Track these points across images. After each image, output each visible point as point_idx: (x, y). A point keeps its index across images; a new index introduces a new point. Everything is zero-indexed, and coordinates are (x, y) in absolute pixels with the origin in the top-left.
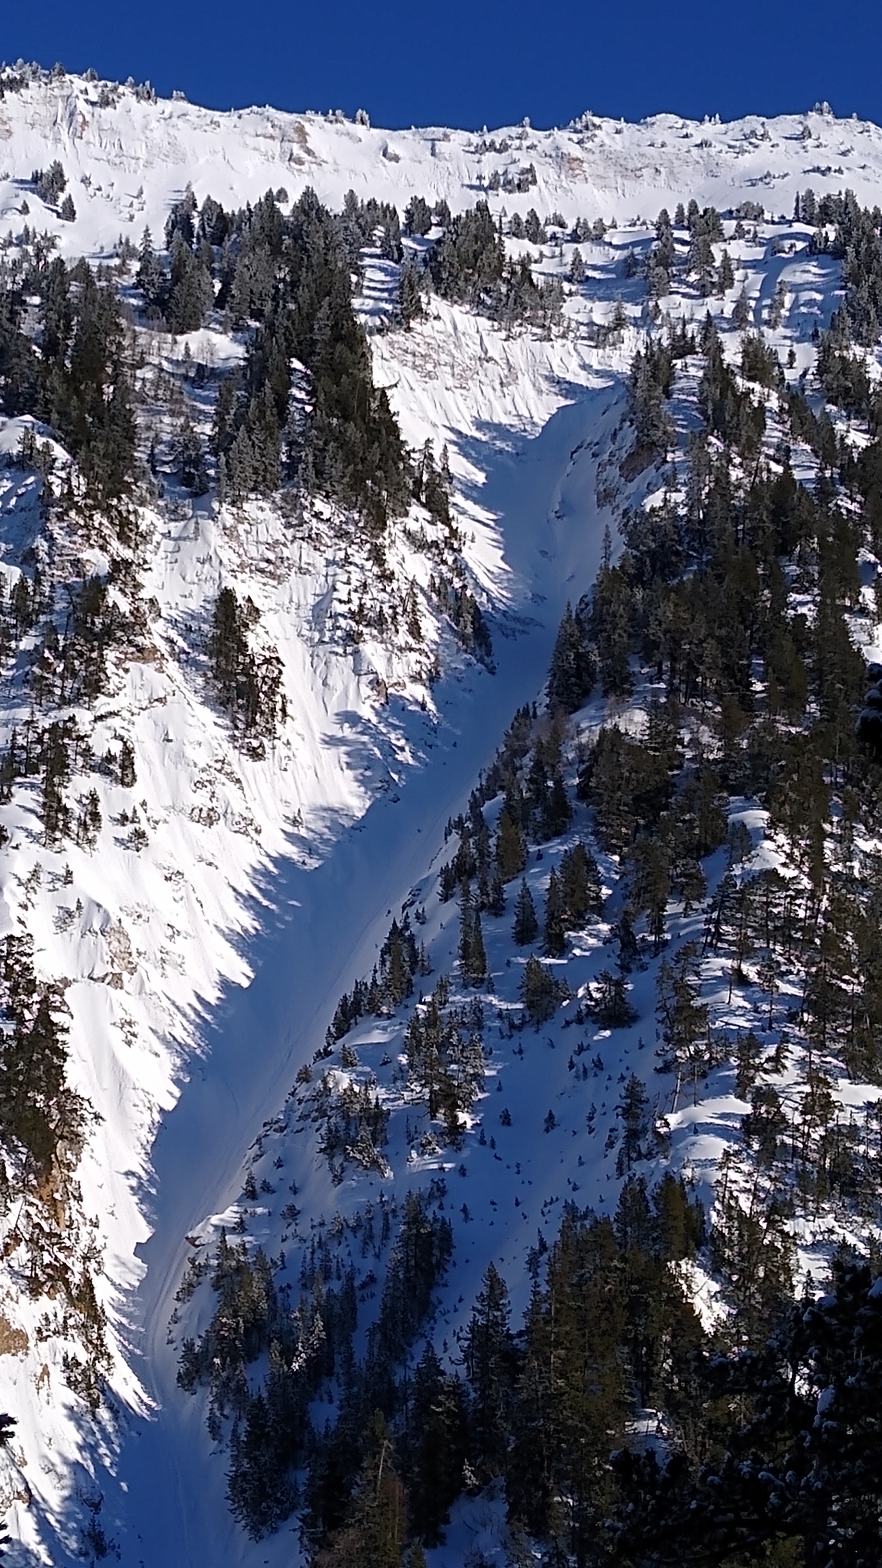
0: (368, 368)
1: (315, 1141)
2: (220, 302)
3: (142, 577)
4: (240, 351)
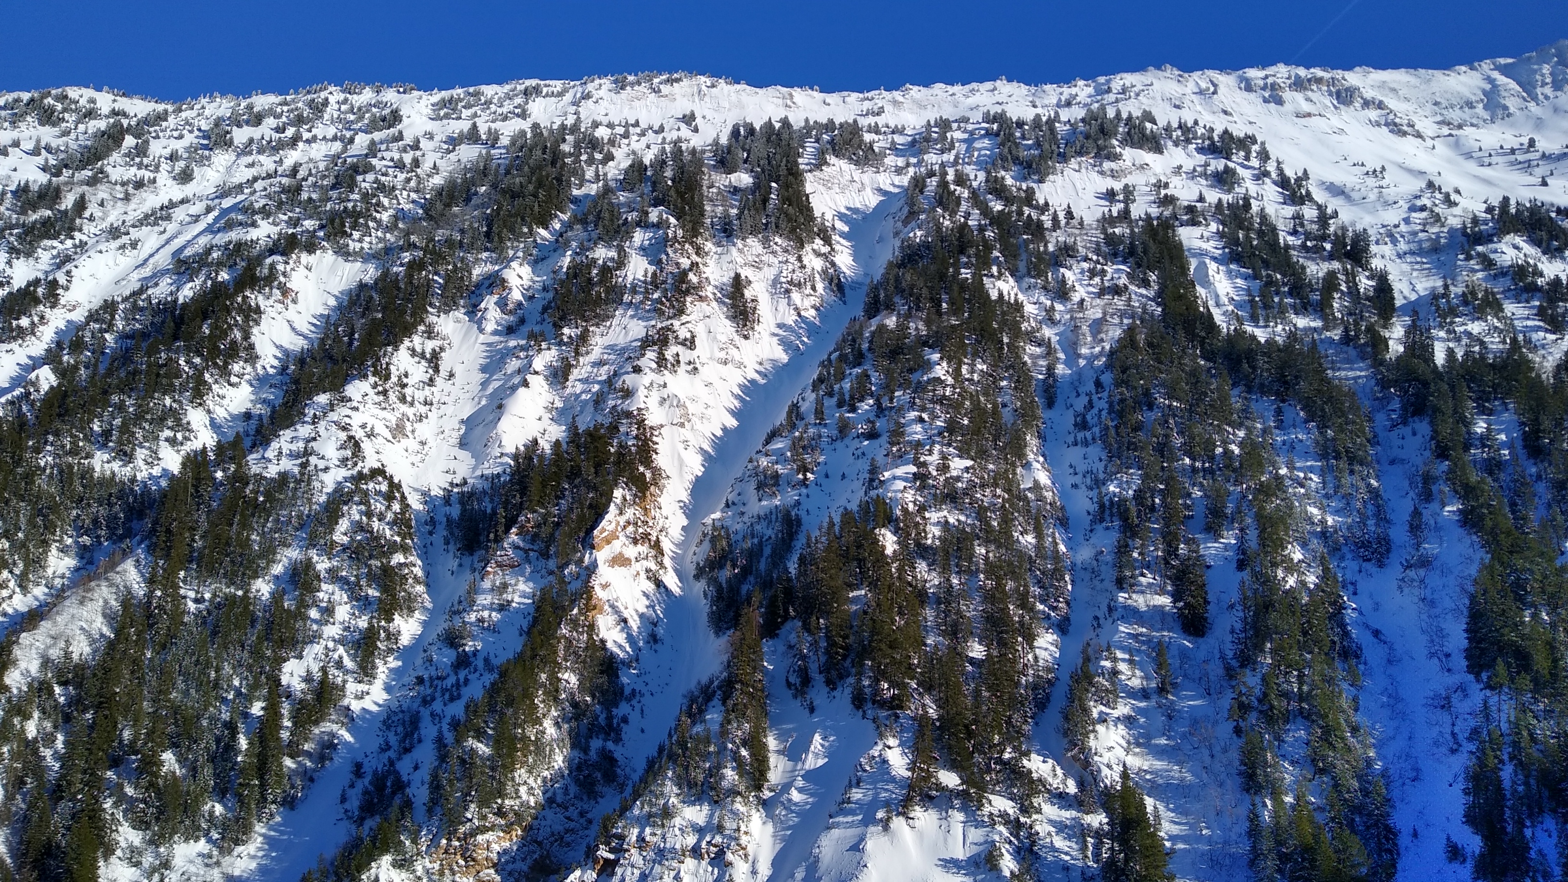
0: (803, 185)
1: (753, 485)
2: (745, 161)
3: (705, 269)
4: (751, 180)
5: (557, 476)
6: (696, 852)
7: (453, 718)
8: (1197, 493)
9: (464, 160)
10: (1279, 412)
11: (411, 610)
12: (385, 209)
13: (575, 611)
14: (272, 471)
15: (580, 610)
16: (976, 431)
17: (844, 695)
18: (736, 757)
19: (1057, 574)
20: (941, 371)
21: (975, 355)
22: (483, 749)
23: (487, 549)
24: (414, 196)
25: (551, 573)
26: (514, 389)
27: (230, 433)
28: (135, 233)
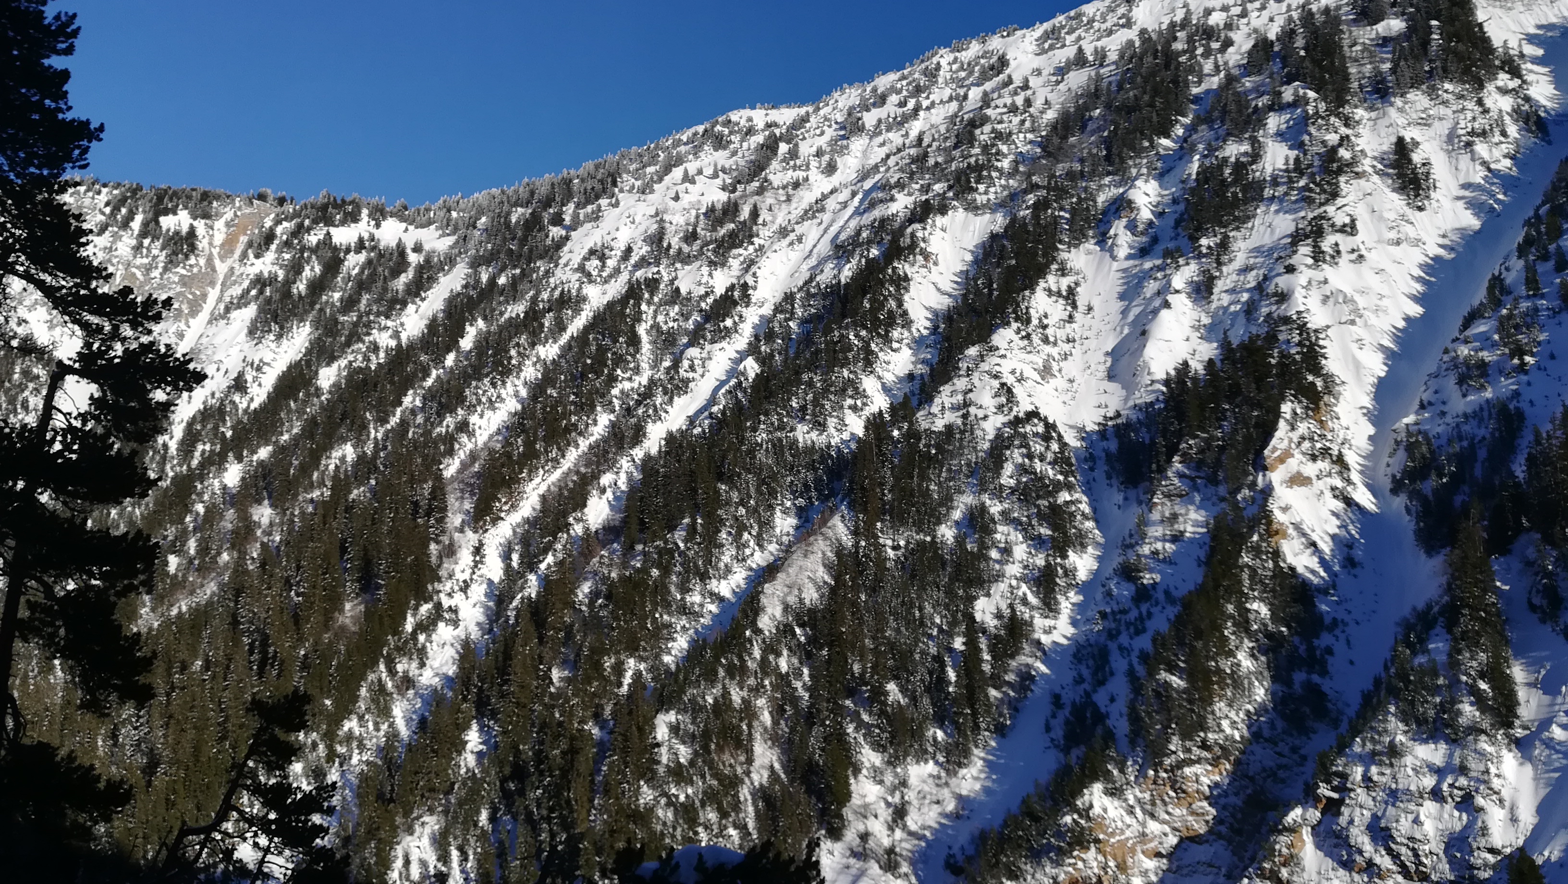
1: (1453, 379)
2: (1394, 6)
3: (1359, 141)
4: (1404, 25)
5: (1214, 396)
6: (1438, 793)
7: (1142, 651)
9: (1074, 87)
11: (1084, 546)
12: (1005, 156)
13: (1255, 538)
14: (939, 425)
15: (1260, 535)
18: (1473, 691)
22: (1176, 681)
23: (1151, 480)
24: (1030, 136)
25: (1223, 499)
26: (1155, 312)
27: (900, 395)
28: (799, 229)
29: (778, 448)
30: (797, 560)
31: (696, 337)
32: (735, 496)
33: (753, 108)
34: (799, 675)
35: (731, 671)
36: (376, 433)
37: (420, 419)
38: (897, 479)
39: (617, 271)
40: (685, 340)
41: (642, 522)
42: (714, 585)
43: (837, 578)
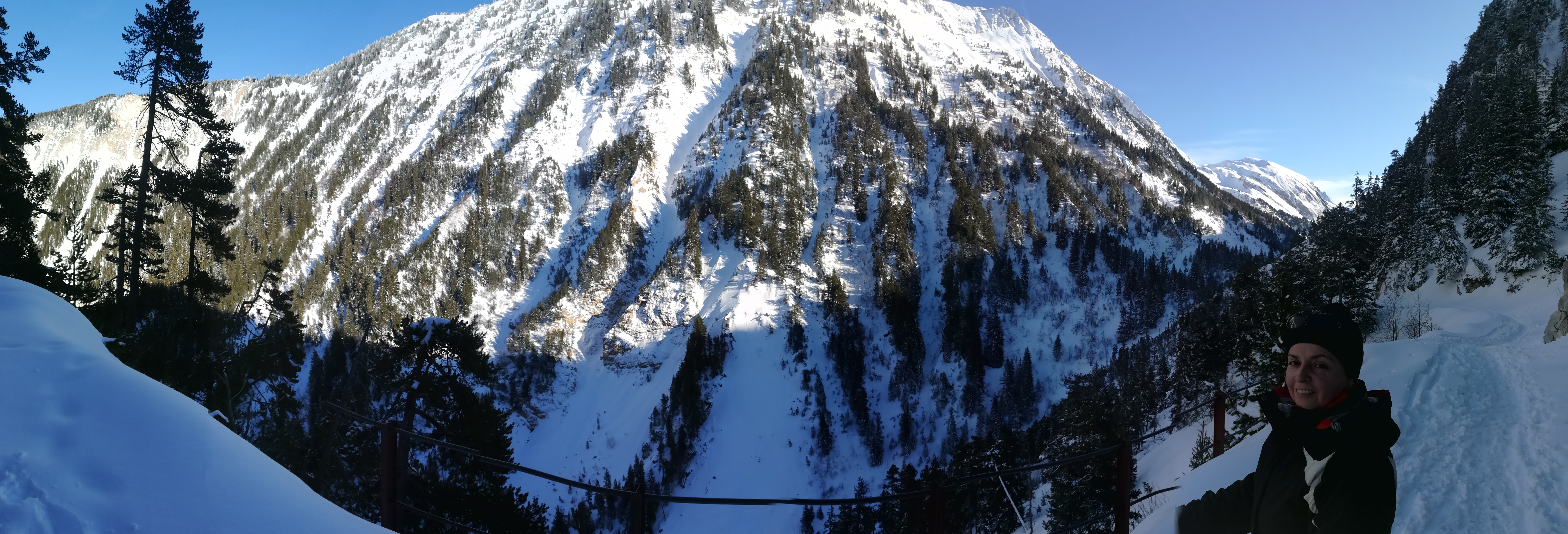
0: (714, 20)
2: (689, 7)
3: (673, 60)
4: (692, 17)
5: (615, 156)
6: (675, 299)
7: (583, 251)
8: (866, 167)
9: (571, 16)
10: (897, 137)
11: (565, 211)
12: (544, 45)
13: (625, 211)
14: (513, 161)
15: (627, 210)
16: (784, 137)
17: (731, 242)
18: (690, 266)
19: (813, 196)
20: (771, 110)
21: (785, 103)
22: (594, 262)
23: (591, 186)
24: (554, 37)
25: (616, 195)
26: (596, 118)
27: (498, 147)
28: (458, 71)
29: (447, 168)
30: (454, 214)
31: (413, 120)
32: (429, 188)
33: (439, 14)
34: (453, 258)
35: (427, 256)
36: (291, 166)
37: (306, 160)
38: (495, 182)
39: (380, 92)
40: (408, 121)
41: (391, 198)
42: (420, 223)
43: (470, 221)
